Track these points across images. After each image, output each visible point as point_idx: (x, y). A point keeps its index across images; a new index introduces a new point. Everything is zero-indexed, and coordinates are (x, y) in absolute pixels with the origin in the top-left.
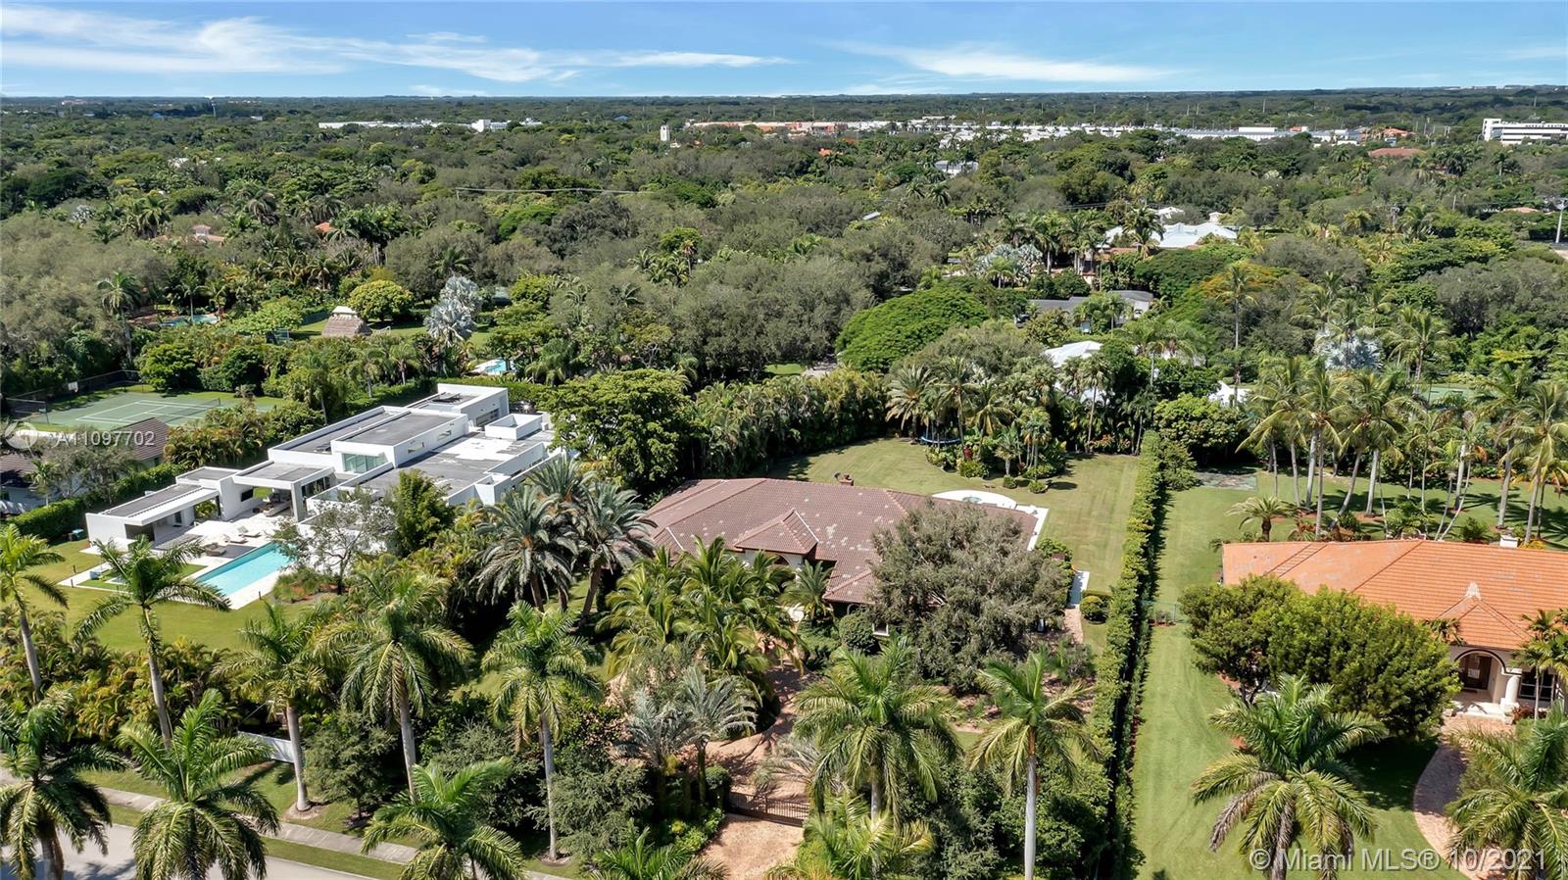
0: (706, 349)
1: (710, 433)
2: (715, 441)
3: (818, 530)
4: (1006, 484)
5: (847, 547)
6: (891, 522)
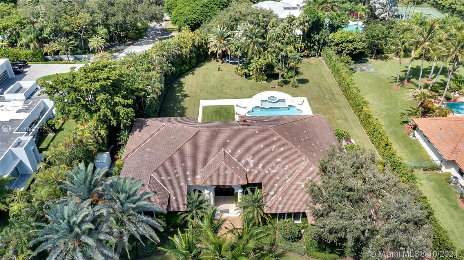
0: (109, 22)
1: (145, 91)
2: (148, 95)
3: (243, 161)
4: (280, 84)
5: (264, 171)
6: (282, 149)
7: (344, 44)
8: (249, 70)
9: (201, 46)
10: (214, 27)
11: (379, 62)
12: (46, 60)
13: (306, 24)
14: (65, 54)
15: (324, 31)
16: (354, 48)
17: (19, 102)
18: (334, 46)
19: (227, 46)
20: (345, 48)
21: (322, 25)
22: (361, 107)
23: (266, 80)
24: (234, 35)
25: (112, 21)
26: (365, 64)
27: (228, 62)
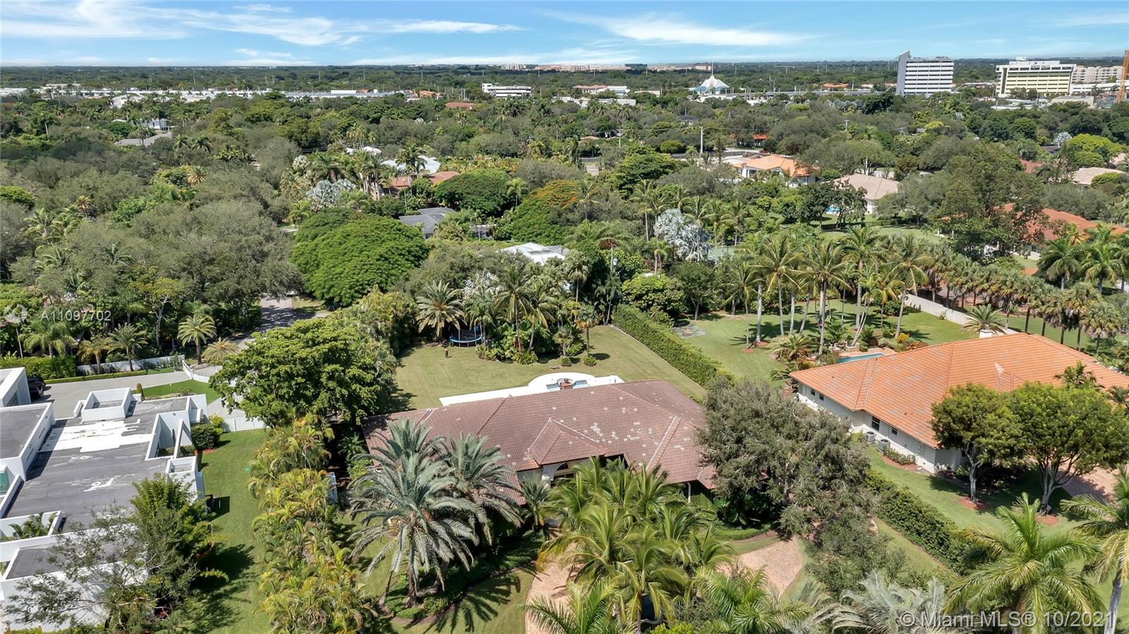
3: (586, 431)
4: (565, 364)
5: (621, 440)
6: (635, 410)
7: (650, 295)
8: (503, 349)
9: (406, 318)
10: (426, 284)
11: (707, 322)
12: (81, 374)
13: (584, 267)
14: (122, 359)
15: (613, 278)
16: (666, 300)
17: (112, 422)
18: (633, 301)
19: (454, 313)
20: (653, 301)
21: (606, 270)
22: (711, 370)
23: (538, 361)
24: (462, 296)
25: (213, 291)
26: (687, 327)
27: (456, 344)
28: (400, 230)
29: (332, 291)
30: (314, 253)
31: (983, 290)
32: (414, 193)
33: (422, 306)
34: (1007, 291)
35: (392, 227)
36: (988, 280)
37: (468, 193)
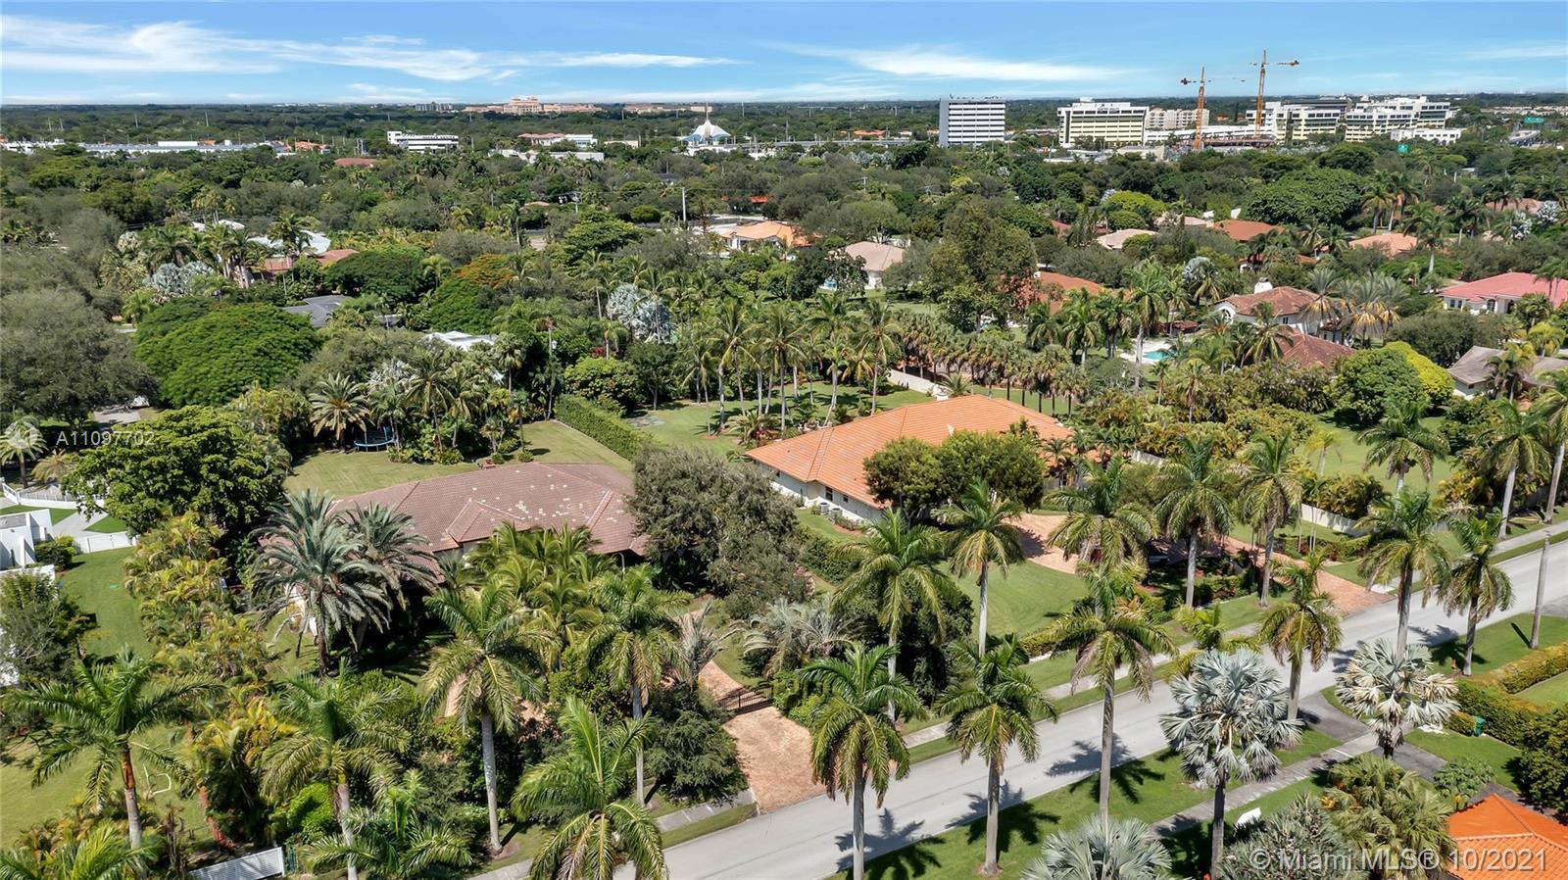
4: (496, 461)
6: (565, 486)
7: (597, 381)
8: (420, 449)
9: (295, 421)
10: (321, 378)
11: (668, 411)
13: (517, 352)
15: (552, 364)
16: (617, 387)
18: (578, 389)
19: (358, 412)
20: (601, 387)
21: (545, 354)
23: (464, 461)
24: (367, 390)
26: (644, 418)
27: (362, 449)
28: (281, 318)
29: (196, 396)
30: (167, 351)
31: (964, 360)
32: (297, 278)
33: (316, 405)
34: (985, 358)
35: (271, 315)
36: (968, 349)
37: (370, 276)
